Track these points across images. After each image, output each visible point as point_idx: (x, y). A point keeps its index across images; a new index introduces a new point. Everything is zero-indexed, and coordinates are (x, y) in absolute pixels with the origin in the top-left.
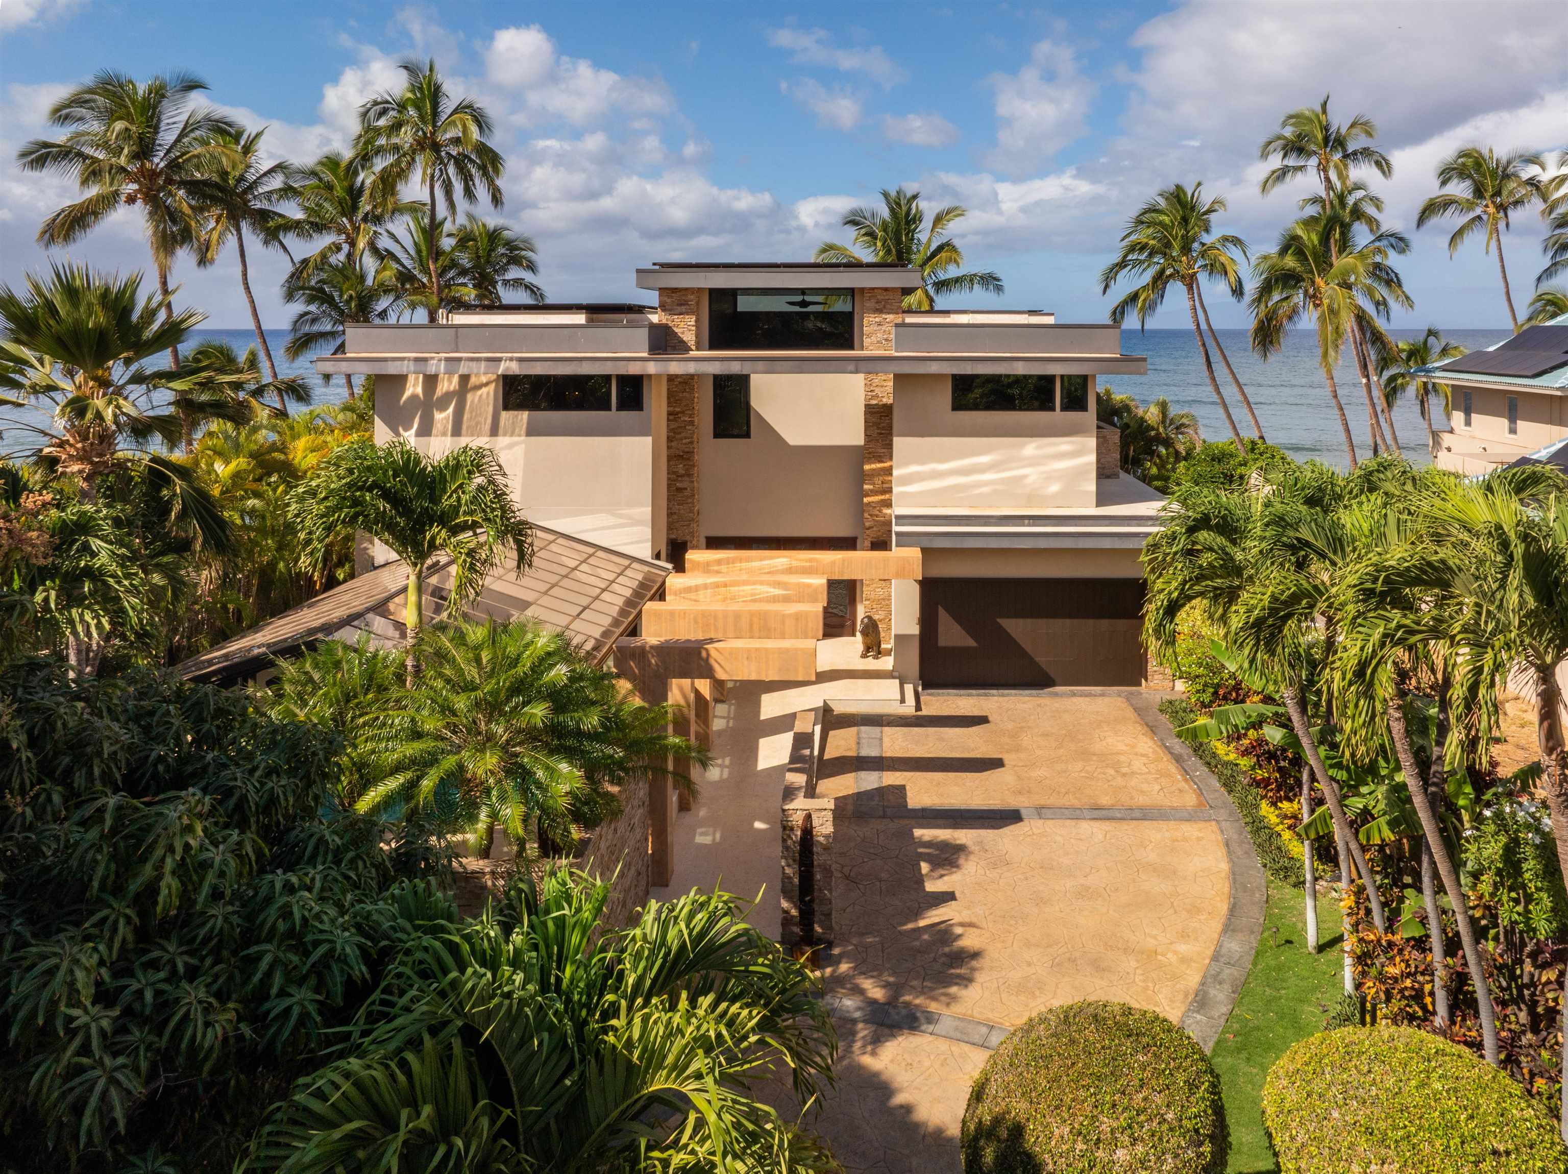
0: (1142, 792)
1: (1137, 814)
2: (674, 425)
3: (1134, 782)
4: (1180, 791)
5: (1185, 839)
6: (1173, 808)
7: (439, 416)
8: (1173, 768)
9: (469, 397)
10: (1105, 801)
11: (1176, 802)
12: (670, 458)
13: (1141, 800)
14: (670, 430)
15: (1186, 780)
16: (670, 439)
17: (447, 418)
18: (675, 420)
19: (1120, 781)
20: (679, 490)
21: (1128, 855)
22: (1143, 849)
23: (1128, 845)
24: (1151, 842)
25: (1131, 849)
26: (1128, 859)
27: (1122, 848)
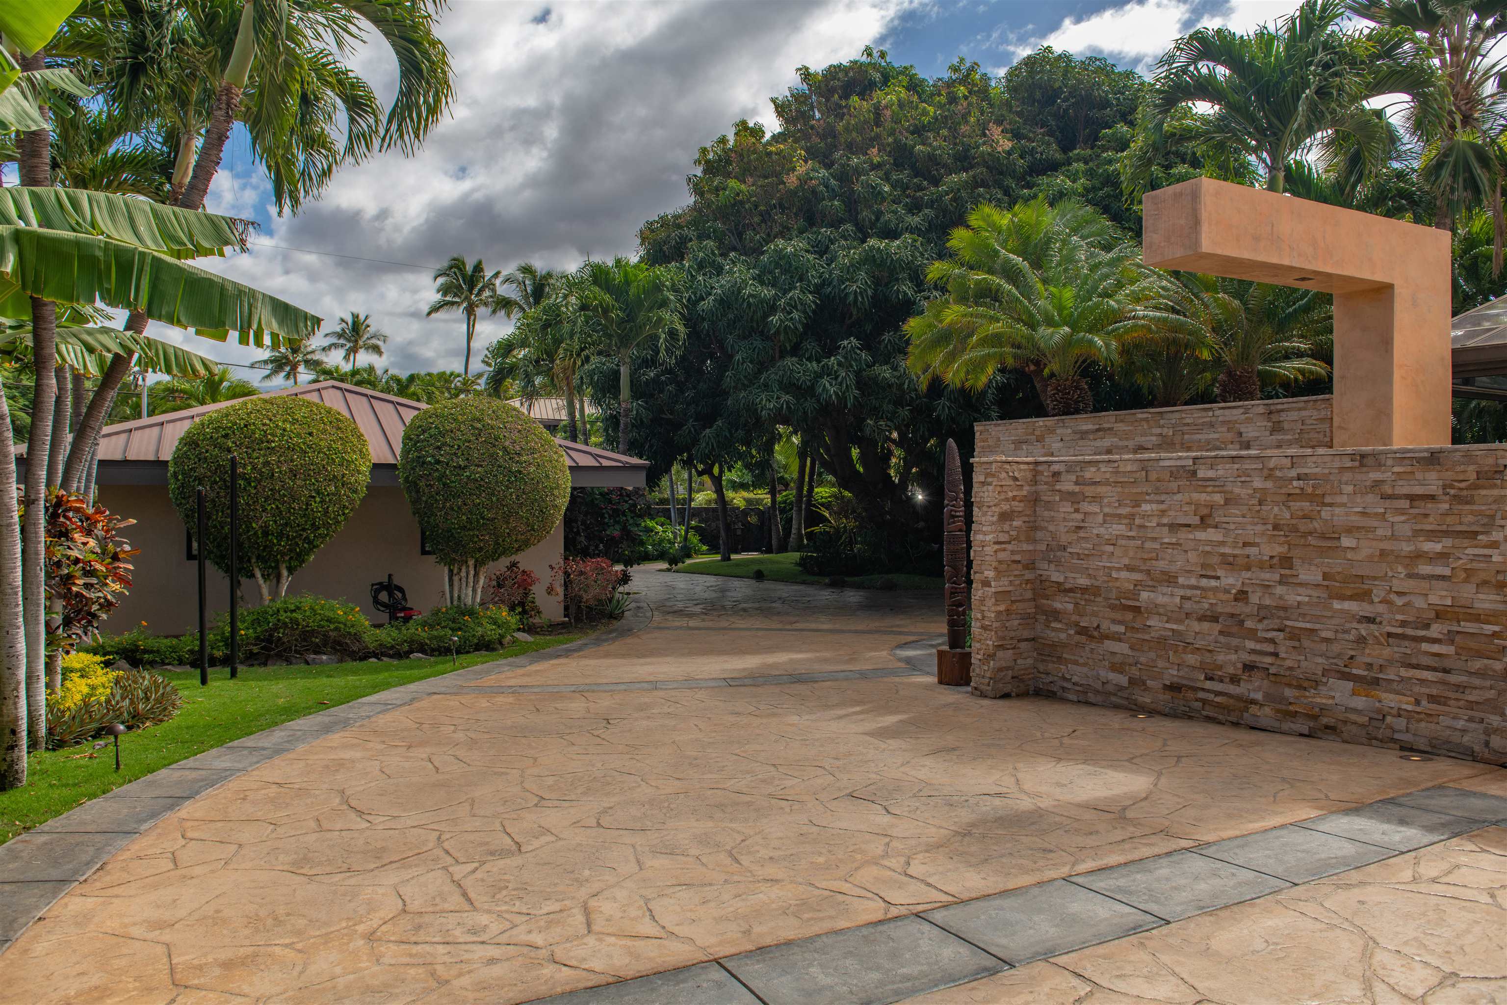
21: (479, 875)
22: (415, 905)
23: (476, 904)
24: (371, 937)
25: (465, 894)
26: (476, 865)
27: (504, 892)
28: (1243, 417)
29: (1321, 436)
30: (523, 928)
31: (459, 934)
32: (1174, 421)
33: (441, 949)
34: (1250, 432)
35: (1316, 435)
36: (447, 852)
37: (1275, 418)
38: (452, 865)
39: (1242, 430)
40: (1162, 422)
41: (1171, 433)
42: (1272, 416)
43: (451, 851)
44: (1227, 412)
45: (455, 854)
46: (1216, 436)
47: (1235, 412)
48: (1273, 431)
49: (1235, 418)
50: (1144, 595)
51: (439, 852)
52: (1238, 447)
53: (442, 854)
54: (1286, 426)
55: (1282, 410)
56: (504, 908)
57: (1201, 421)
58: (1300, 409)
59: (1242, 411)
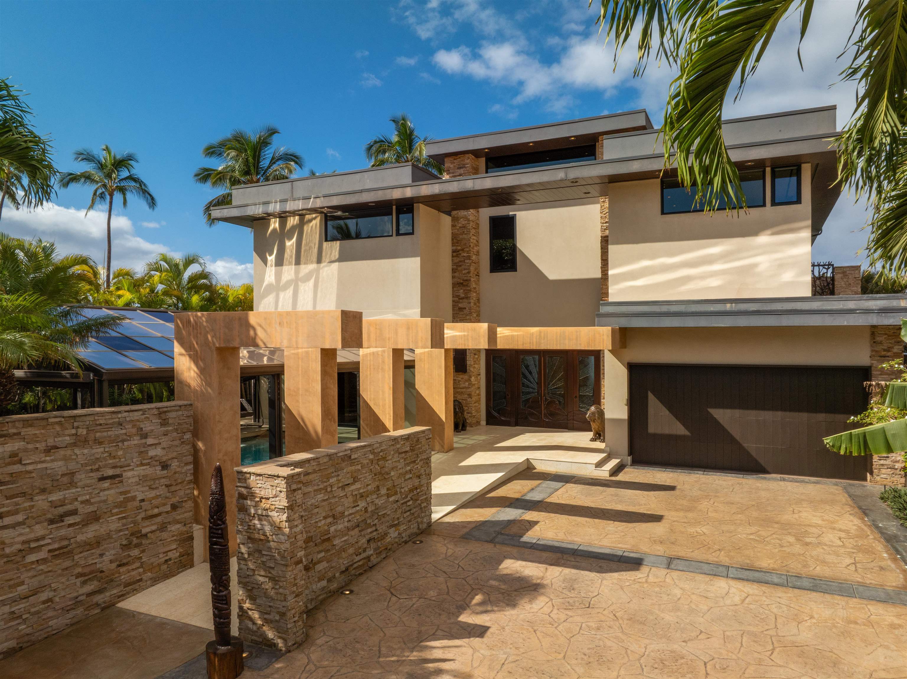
0: (824, 562)
1: (806, 583)
2: (457, 260)
3: (817, 552)
4: (882, 568)
5: (869, 623)
6: (863, 585)
7: (288, 244)
8: (879, 547)
9: (305, 228)
10: (765, 563)
11: (871, 579)
12: (454, 285)
13: (819, 570)
14: (454, 264)
15: (895, 560)
16: (454, 271)
17: (292, 245)
18: (457, 256)
19: (798, 548)
20: (461, 309)
21: (767, 627)
22: (795, 624)
23: (774, 616)
24: (812, 617)
25: (776, 621)
26: (765, 632)
27: (762, 617)
28: (143, 417)
29: (188, 426)
30: (766, 603)
31: (785, 608)
32: (88, 423)
33: (792, 605)
34: (147, 427)
35: (186, 426)
36: (773, 643)
37: (163, 416)
38: (774, 636)
39: (142, 426)
40: (76, 424)
41: (85, 433)
42: (162, 415)
43: (771, 643)
44: (131, 414)
45: (770, 640)
46: (124, 431)
47: (136, 414)
48: (162, 425)
49: (138, 418)
50: (332, 529)
51: (776, 645)
52: (138, 438)
53: (775, 643)
54: (170, 421)
55: (168, 411)
56: (767, 611)
57: (111, 421)
58: (177, 411)
59: (141, 413)
